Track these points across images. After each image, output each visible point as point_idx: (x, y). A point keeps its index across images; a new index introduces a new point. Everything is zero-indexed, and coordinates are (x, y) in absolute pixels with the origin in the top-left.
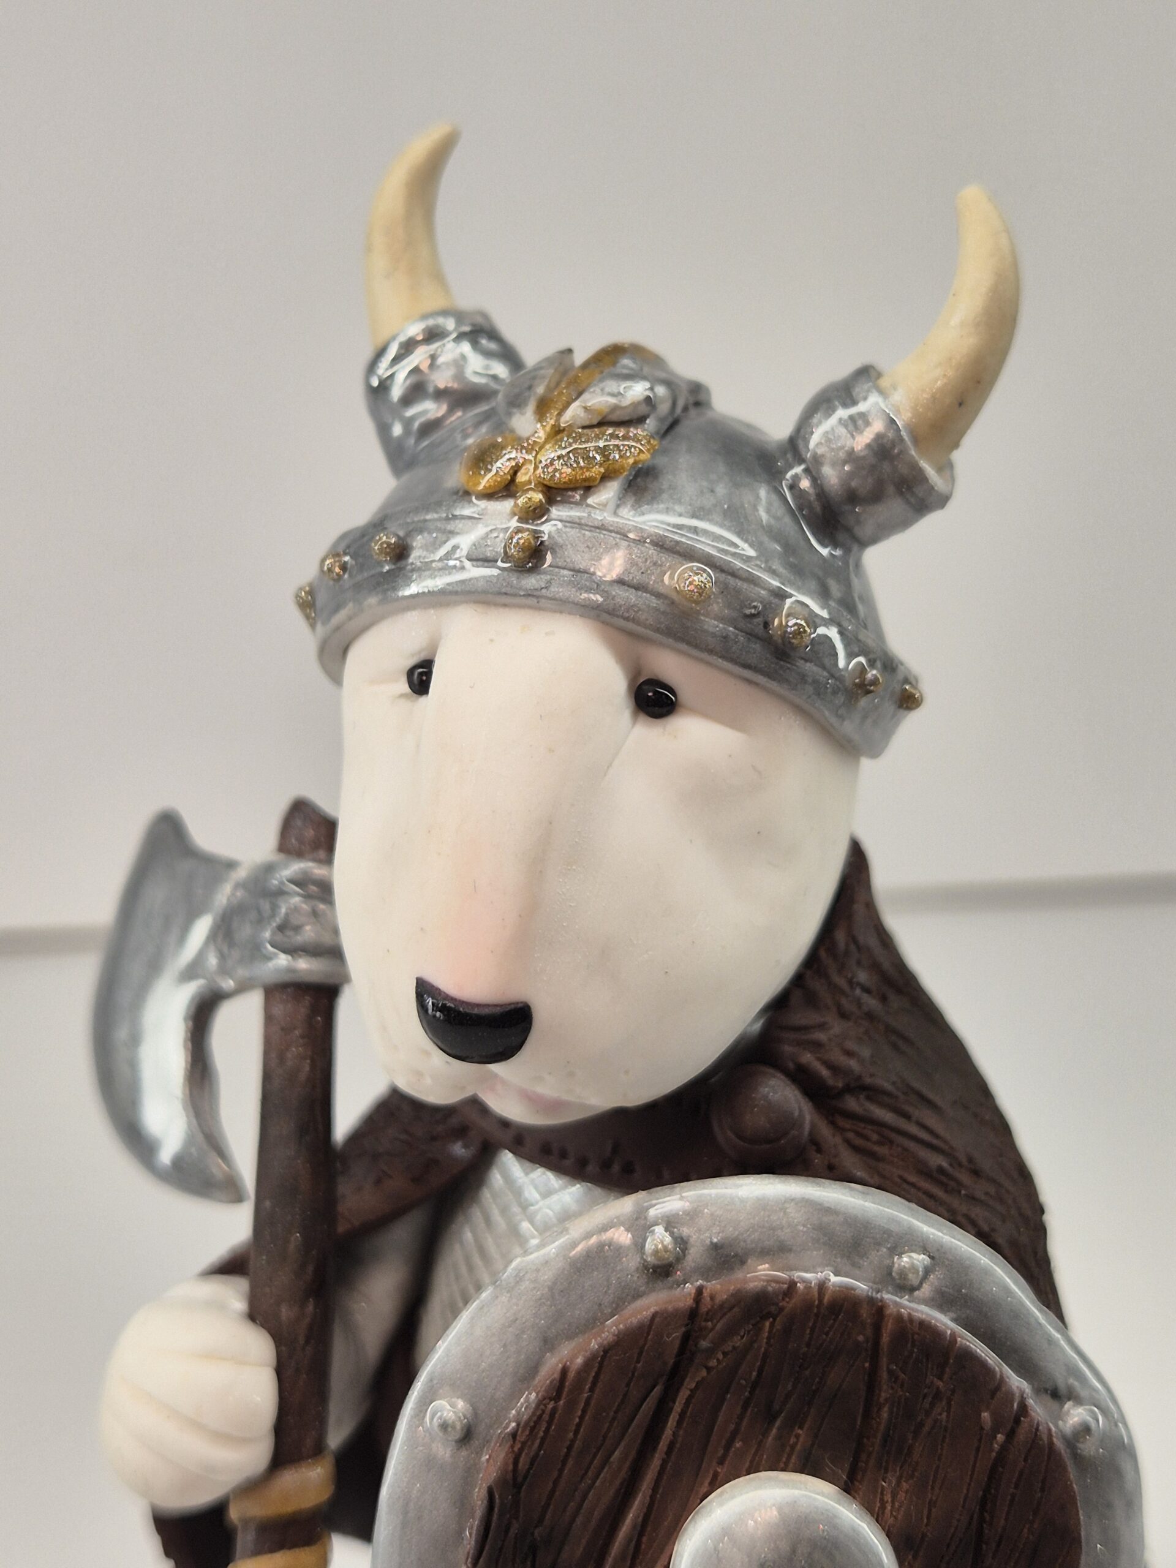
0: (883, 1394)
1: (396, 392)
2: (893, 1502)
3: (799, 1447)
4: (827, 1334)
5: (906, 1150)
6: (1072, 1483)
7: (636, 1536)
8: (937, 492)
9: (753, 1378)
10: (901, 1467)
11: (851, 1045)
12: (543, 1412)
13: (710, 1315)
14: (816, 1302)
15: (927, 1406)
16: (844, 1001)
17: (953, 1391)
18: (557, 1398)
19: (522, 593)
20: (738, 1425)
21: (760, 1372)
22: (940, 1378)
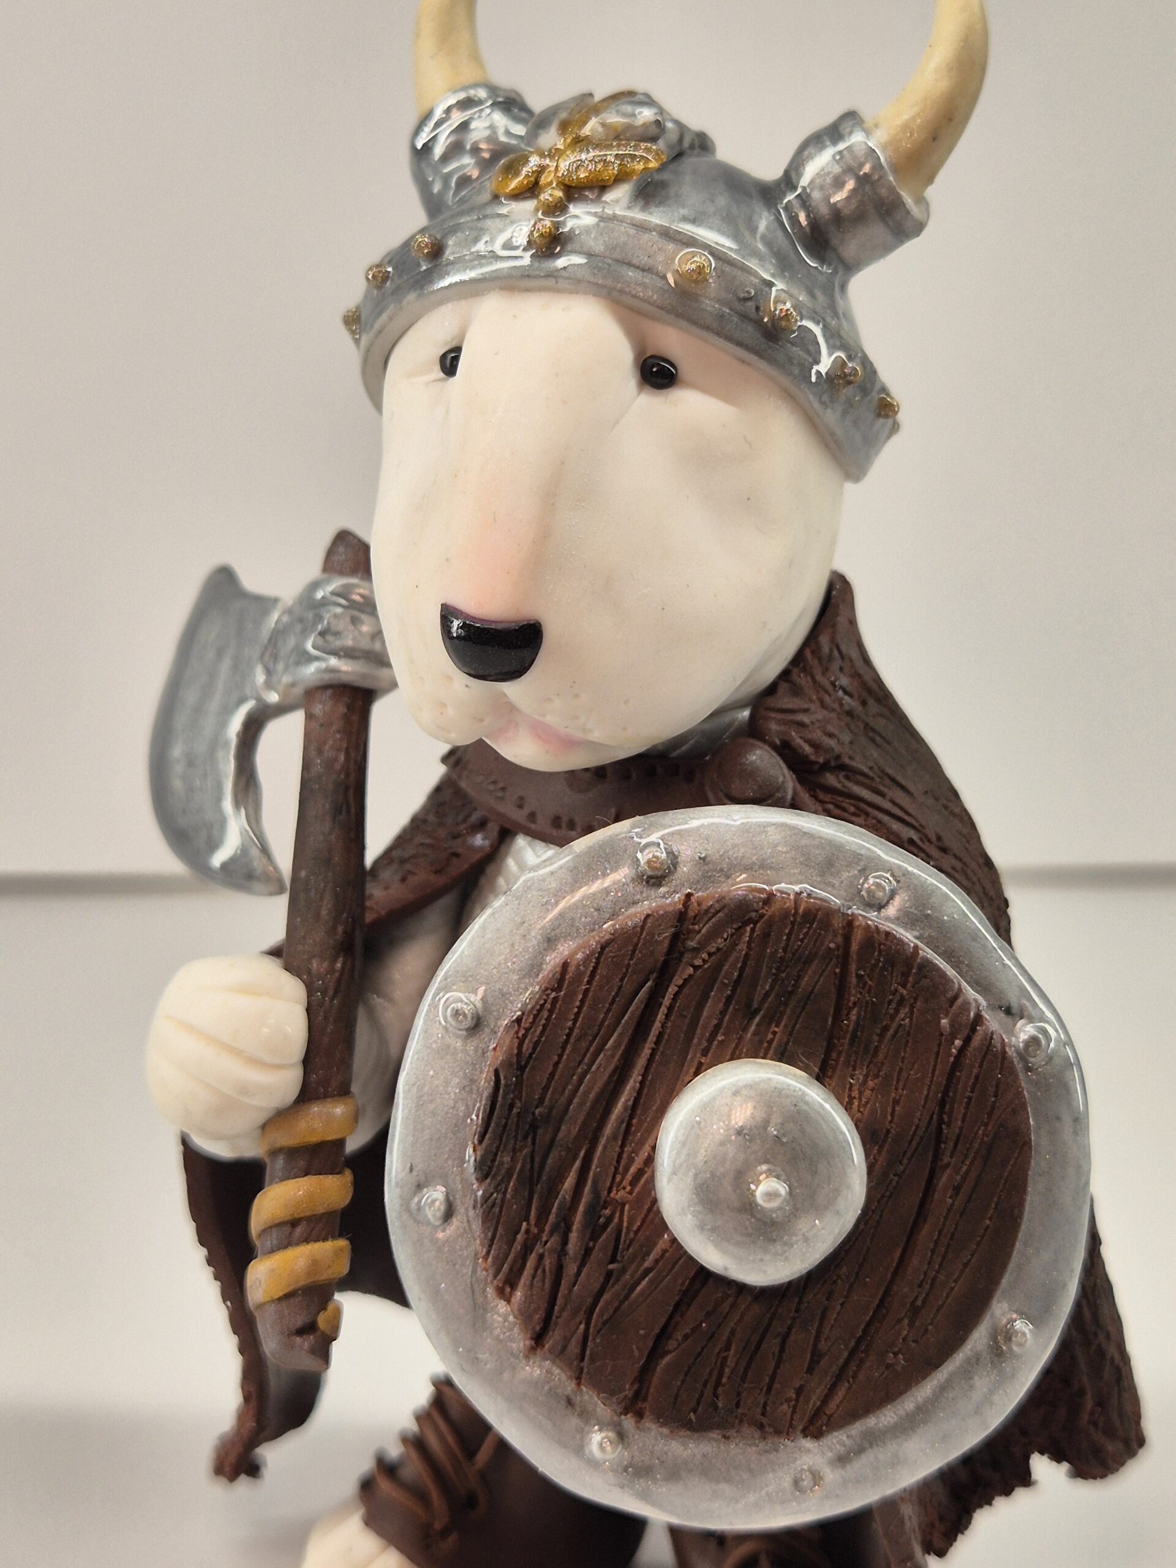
0: (852, 998)
1: (438, 151)
2: (860, 1099)
3: (775, 1043)
4: (802, 941)
5: (879, 822)
6: (1023, 1091)
7: (627, 1119)
8: (913, 217)
9: (735, 977)
10: (867, 1067)
11: (830, 728)
12: (546, 1001)
13: (696, 919)
14: (793, 911)
15: (892, 1011)
16: (827, 698)
17: (916, 999)
18: (558, 989)
19: (542, 275)
20: (721, 1021)
21: (742, 970)
22: (904, 986)
